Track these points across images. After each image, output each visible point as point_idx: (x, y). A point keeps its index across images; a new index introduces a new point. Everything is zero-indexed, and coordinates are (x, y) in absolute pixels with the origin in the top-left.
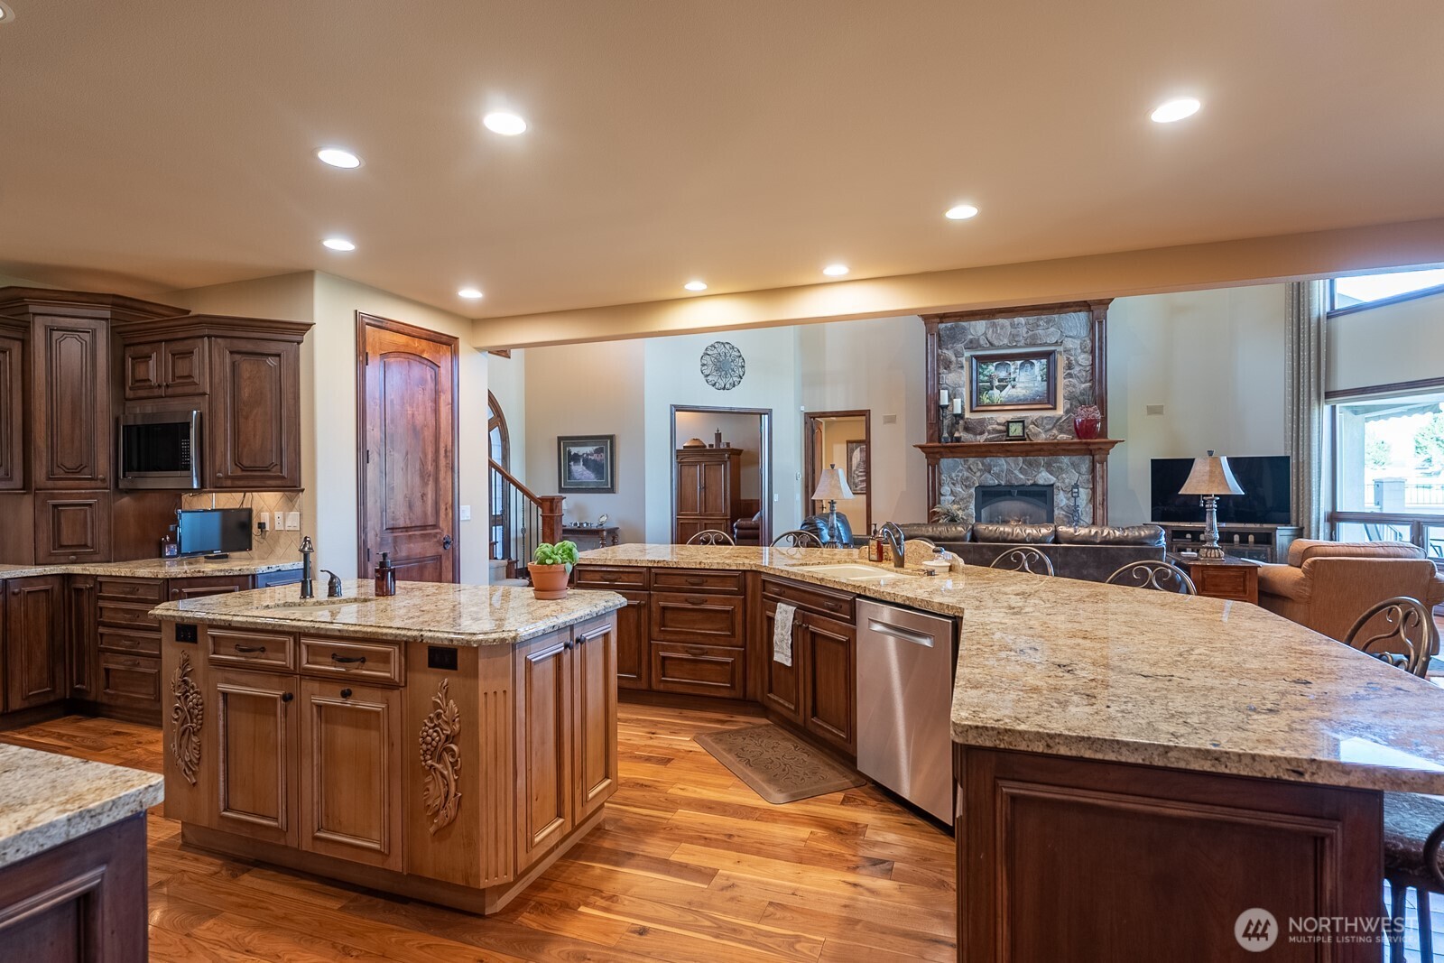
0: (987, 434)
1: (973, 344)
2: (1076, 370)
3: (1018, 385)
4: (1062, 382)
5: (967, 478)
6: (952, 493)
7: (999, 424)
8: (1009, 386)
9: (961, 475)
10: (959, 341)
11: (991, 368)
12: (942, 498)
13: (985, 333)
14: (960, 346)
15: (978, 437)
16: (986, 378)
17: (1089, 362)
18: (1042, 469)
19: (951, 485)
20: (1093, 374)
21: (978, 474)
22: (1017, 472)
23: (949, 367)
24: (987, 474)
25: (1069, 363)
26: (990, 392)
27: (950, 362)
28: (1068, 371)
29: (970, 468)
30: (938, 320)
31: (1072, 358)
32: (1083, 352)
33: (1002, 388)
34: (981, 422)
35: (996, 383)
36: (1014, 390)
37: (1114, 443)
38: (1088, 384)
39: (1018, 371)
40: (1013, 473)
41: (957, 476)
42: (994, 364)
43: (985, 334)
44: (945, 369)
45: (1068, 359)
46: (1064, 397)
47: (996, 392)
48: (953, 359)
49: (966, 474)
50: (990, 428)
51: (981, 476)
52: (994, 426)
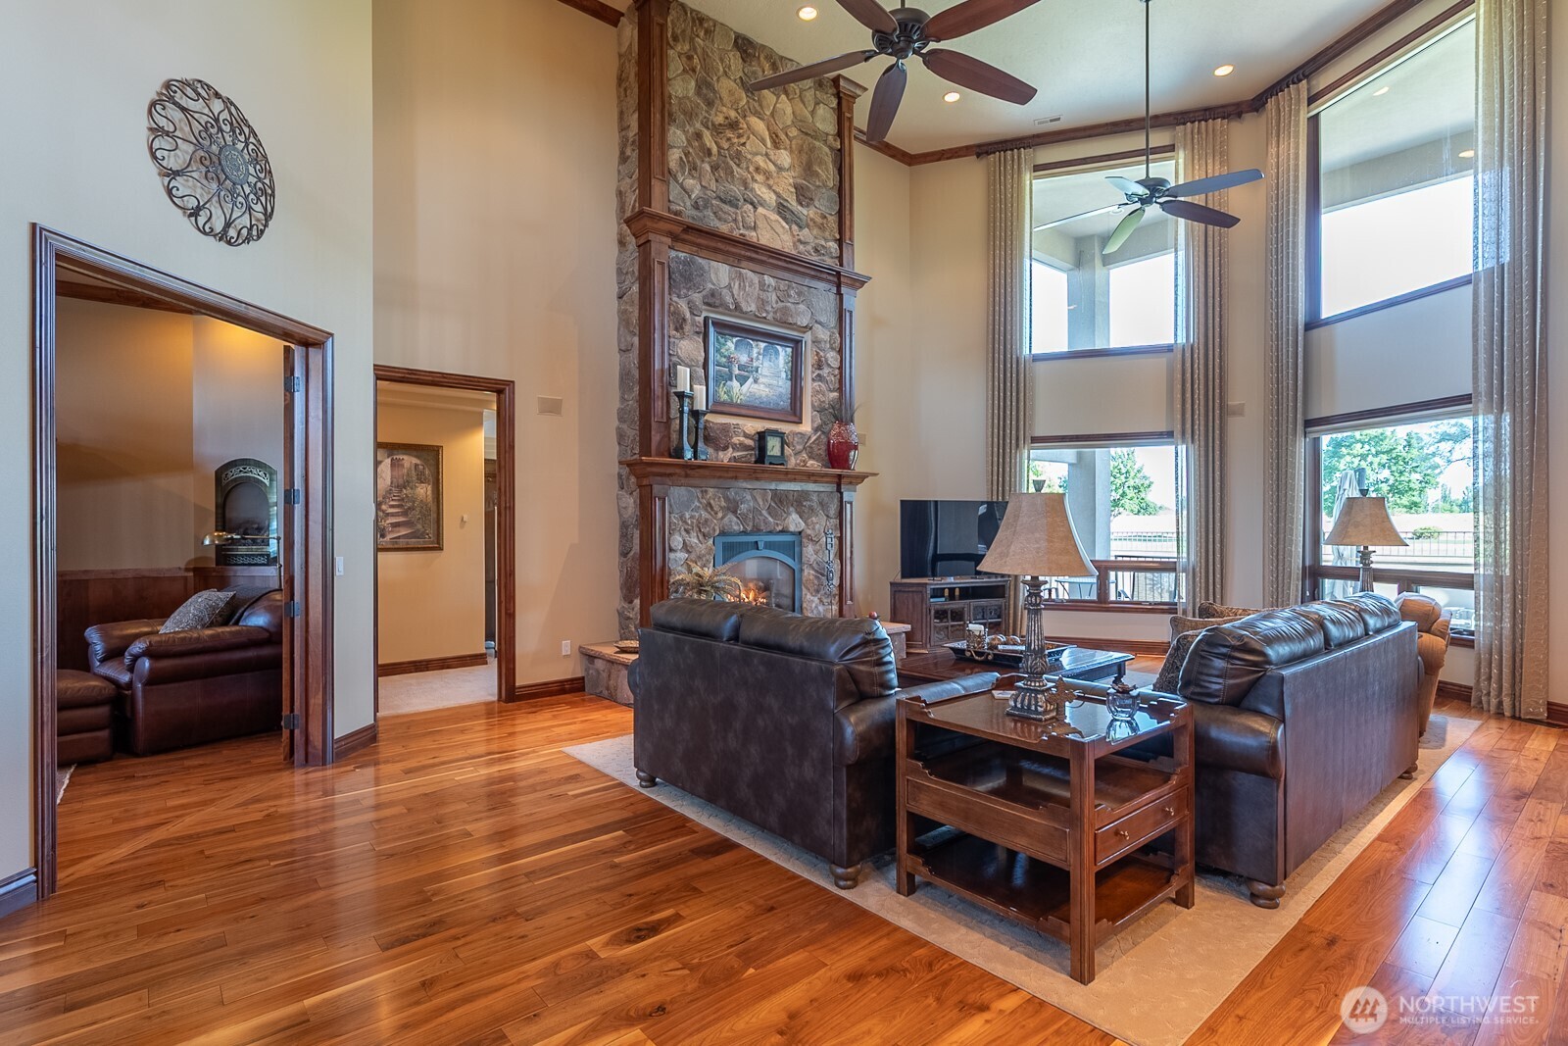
0: (731, 449)
1: (713, 301)
2: (825, 371)
3: (761, 380)
4: (809, 386)
5: (706, 520)
6: (686, 547)
7: (746, 436)
8: (751, 380)
9: (697, 515)
10: (696, 287)
11: (731, 345)
12: (672, 555)
13: (730, 284)
14: (697, 297)
15: (721, 454)
16: (724, 360)
17: (837, 365)
18: (791, 509)
19: (684, 533)
20: (841, 381)
21: (720, 515)
22: (764, 512)
23: (682, 328)
24: (730, 516)
25: (820, 360)
26: (729, 382)
27: (684, 320)
28: (818, 372)
29: (710, 504)
30: (669, 241)
31: (821, 354)
32: (832, 349)
33: (743, 380)
34: (725, 428)
35: (736, 371)
36: (756, 386)
37: (861, 478)
38: (836, 394)
39: (761, 357)
40: (761, 515)
41: (692, 517)
42: (735, 340)
43: (729, 287)
44: (676, 329)
45: (818, 353)
46: (813, 406)
47: (735, 384)
48: (688, 315)
49: (705, 515)
50: (735, 440)
51: (722, 518)
52: (742, 439)
